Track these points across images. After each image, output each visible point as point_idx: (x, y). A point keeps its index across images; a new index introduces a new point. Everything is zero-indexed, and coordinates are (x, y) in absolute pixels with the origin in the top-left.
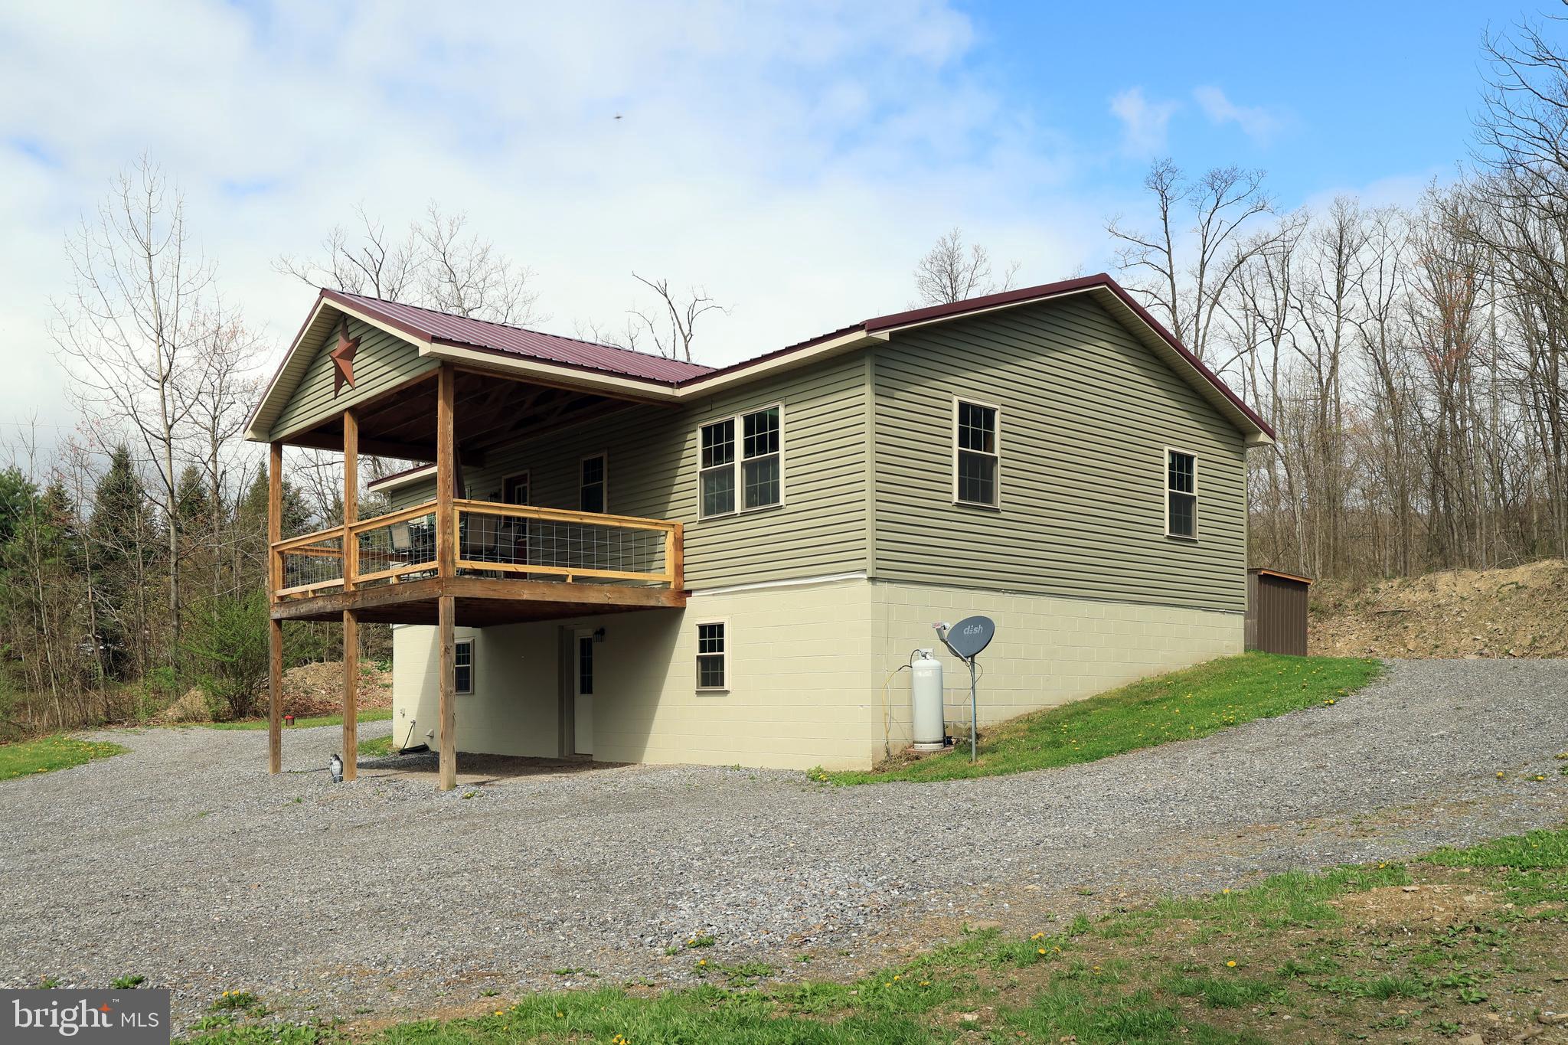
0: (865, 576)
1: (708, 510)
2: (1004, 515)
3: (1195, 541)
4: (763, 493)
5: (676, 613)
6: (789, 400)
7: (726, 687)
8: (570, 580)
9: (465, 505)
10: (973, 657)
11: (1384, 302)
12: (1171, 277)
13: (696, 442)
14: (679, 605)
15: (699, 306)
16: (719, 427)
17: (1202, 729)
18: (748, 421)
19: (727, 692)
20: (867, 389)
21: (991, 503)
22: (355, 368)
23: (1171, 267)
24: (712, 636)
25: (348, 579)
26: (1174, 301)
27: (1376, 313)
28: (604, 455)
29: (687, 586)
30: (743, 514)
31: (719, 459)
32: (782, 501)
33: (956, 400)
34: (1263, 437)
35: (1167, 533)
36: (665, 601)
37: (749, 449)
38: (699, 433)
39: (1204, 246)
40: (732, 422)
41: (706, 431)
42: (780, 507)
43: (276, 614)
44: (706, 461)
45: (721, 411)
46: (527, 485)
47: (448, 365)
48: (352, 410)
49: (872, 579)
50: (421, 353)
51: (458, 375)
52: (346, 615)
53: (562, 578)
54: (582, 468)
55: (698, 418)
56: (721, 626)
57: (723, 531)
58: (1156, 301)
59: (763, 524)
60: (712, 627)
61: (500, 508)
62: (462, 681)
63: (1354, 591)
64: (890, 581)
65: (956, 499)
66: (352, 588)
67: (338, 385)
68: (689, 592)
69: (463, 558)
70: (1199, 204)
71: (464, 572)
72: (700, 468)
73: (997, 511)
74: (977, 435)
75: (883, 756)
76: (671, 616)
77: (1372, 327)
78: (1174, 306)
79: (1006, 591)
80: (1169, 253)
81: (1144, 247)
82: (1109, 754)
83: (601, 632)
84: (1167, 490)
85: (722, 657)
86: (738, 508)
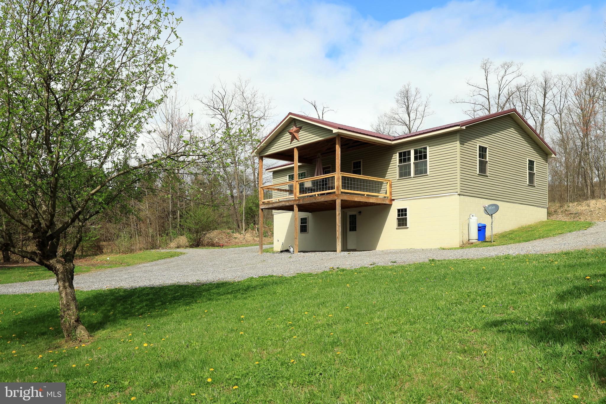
0: (457, 194)
1: (401, 175)
2: (489, 177)
3: (535, 186)
4: (421, 171)
5: (389, 206)
6: (430, 145)
7: (408, 226)
8: (366, 195)
9: (343, 174)
10: (492, 215)
11: (561, 107)
12: (488, 99)
13: (396, 157)
14: (391, 203)
15: (325, 110)
16: (405, 153)
17: (554, 235)
18: (416, 152)
19: (408, 228)
20: (458, 142)
21: (485, 174)
22: (299, 135)
23: (488, 96)
24: (402, 212)
25: (295, 195)
26: (490, 108)
27: (559, 111)
28: (362, 160)
29: (393, 198)
30: (414, 177)
31: (405, 161)
32: (428, 173)
33: (478, 145)
34: (553, 156)
35: (528, 184)
36: (387, 202)
37: (416, 158)
38: (398, 154)
39: (500, 89)
40: (410, 151)
41: (400, 154)
42: (427, 175)
43: (262, 207)
44: (400, 161)
45: (406, 148)
46: (331, 169)
47: (339, 135)
48: (297, 147)
49: (459, 195)
50: (334, 132)
51: (341, 138)
52: (295, 206)
53: (364, 195)
54: (352, 164)
55: (396, 150)
56: (406, 210)
57: (406, 182)
58: (483, 108)
59: (421, 180)
60: (402, 210)
61: (350, 175)
62: (303, 229)
63: (561, 207)
64: (463, 195)
65: (478, 173)
66: (297, 198)
67: (292, 140)
68: (394, 200)
69: (342, 189)
70: (497, 73)
71: (342, 192)
72: (398, 164)
73: (487, 176)
74: (483, 154)
75: (462, 243)
76: (388, 207)
77: (557, 116)
78: (490, 110)
79: (489, 199)
80: (488, 91)
81: (479, 89)
82: (532, 240)
83: (360, 212)
84: (528, 171)
85: (406, 218)
86: (412, 174)
